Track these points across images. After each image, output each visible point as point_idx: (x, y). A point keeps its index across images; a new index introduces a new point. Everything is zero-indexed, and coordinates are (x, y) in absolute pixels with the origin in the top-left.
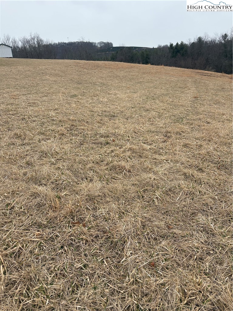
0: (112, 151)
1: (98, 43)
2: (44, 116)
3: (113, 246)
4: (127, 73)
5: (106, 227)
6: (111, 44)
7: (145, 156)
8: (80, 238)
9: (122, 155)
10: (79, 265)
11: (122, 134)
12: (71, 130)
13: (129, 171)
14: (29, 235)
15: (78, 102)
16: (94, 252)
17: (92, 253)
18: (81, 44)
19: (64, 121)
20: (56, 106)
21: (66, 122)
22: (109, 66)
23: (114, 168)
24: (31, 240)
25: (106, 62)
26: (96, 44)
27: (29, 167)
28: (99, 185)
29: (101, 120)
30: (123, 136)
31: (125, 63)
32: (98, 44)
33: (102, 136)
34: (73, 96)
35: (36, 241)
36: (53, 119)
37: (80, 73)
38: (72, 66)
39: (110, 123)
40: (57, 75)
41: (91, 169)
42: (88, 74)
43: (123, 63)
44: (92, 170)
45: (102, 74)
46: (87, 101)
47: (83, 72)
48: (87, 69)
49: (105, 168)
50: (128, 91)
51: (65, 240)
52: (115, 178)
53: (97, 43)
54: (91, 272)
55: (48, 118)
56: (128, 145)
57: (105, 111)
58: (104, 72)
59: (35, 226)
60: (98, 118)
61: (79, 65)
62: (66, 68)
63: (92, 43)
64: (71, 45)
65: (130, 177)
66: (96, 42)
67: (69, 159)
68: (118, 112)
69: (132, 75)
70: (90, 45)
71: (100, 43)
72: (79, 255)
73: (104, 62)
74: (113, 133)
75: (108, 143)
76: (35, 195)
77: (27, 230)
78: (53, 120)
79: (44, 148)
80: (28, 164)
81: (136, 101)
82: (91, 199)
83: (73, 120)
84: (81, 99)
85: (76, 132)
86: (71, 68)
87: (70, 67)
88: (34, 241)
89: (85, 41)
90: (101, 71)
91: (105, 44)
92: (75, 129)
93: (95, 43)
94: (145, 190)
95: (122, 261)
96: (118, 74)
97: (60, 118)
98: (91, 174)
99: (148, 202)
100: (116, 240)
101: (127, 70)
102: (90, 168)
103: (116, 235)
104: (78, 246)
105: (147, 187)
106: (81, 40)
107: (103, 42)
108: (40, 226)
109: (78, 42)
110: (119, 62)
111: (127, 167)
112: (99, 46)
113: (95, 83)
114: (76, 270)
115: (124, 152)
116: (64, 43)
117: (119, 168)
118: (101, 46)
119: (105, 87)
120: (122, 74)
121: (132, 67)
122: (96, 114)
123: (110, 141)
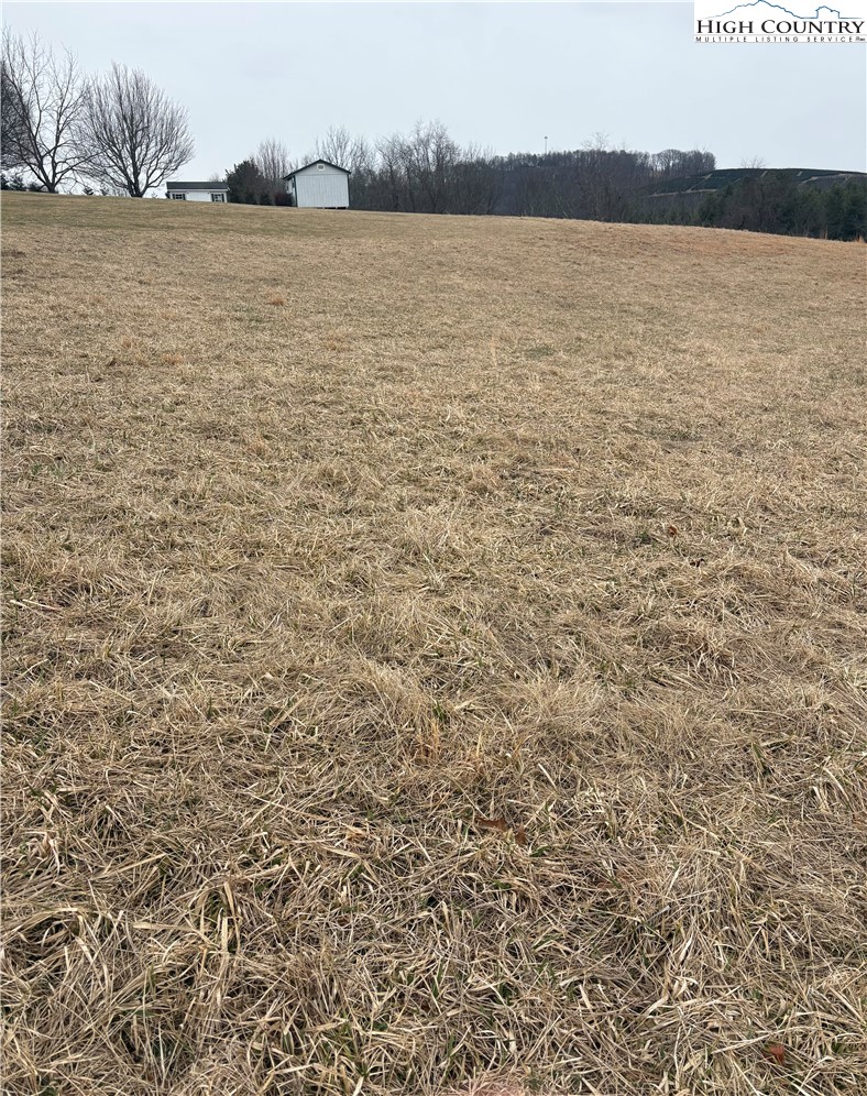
0: (662, 573)
1: (659, 155)
2: (426, 418)
3: (625, 940)
4: (758, 273)
5: (604, 863)
6: (710, 159)
7: (796, 608)
8: (502, 881)
9: (698, 593)
10: (485, 983)
11: (710, 508)
12: (514, 478)
13: (723, 660)
14: (326, 832)
15: (555, 374)
16: (545, 945)
17: (537, 946)
18: (593, 158)
19: (492, 441)
20: (474, 387)
21: (501, 444)
22: (688, 243)
23: (659, 639)
24: (328, 853)
25: (680, 229)
26: (651, 159)
27: (354, 591)
28: (594, 696)
29: (632, 448)
30: (712, 517)
31: (756, 233)
32: (656, 158)
33: (626, 511)
34: (539, 350)
35: (346, 859)
36: (456, 432)
37: (576, 267)
38: (546, 242)
39: (667, 464)
40: (489, 272)
41: (568, 629)
42: (603, 271)
43: (746, 233)
44: (571, 633)
45: (656, 274)
46: (588, 372)
47: (586, 264)
48: (602, 254)
49: (626, 632)
50: (755, 344)
51: (446, 878)
52: (662, 679)
53: (653, 156)
54: (526, 1019)
55: (441, 428)
56: (731, 557)
57: (652, 416)
58: (665, 265)
59: (348, 803)
60: (622, 442)
61: (575, 237)
62: (526, 248)
63: (635, 155)
64: (555, 163)
65: (721, 684)
66: (651, 153)
67: (493, 583)
68: (705, 421)
69: (777, 283)
70: (624, 164)
71: (666, 156)
72: (489, 943)
73: (673, 227)
74: (671, 501)
75: (646, 539)
76: (363, 694)
77: (320, 813)
78: (456, 435)
79: (413, 532)
80: (353, 580)
81: (784, 385)
82: (556, 741)
83: (525, 441)
84: (565, 364)
85: (531, 486)
86: (544, 249)
87: (541, 243)
88: (338, 858)
89: (608, 150)
90: (654, 261)
91: (685, 160)
92: (527, 474)
93: (646, 156)
94: (778, 744)
95: (651, 1010)
96: (722, 277)
97: (482, 429)
98: (566, 647)
99: (788, 796)
100: (637, 919)
101: (761, 261)
102: (565, 625)
103: (639, 902)
104: (490, 910)
105: (790, 733)
106: (594, 146)
107: (679, 152)
108: (365, 807)
109: (583, 153)
110: (733, 231)
111: (717, 643)
112: (659, 168)
113: (626, 308)
114: (473, 999)
115: (710, 580)
116: (529, 156)
117: (684, 641)
118: (668, 167)
119: (664, 325)
120: (737, 276)
121: (781, 251)
122: (616, 422)
123: (658, 533)
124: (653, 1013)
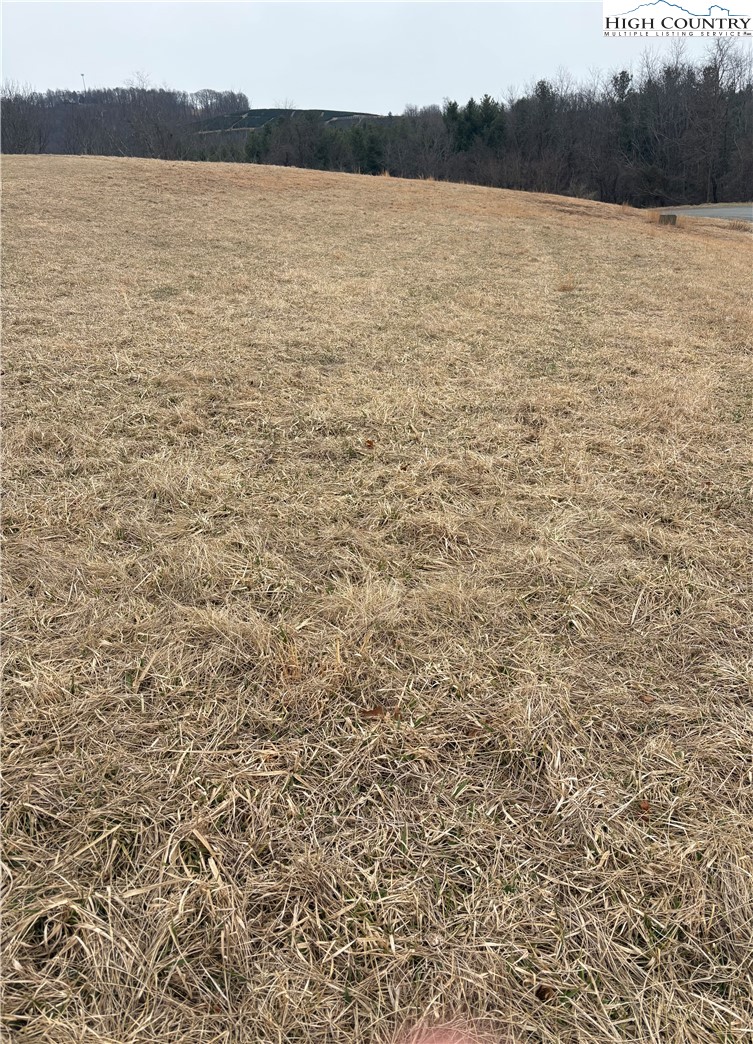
0: (383, 481)
1: (196, 94)
2: (95, 369)
3: (511, 767)
4: (316, 205)
5: (469, 717)
6: (243, 99)
7: (489, 490)
8: (407, 754)
9: (419, 491)
11: (388, 420)
12: (213, 415)
13: (461, 541)
14: (243, 761)
15: (191, 312)
16: (462, 791)
17: (456, 794)
18: (133, 96)
19: (171, 382)
20: (126, 333)
21: (181, 385)
22: (249, 179)
23: (411, 534)
24: (254, 777)
25: (236, 166)
26: (189, 98)
27: (130, 547)
29: (298, 375)
30: (390, 427)
31: (302, 170)
32: (195, 97)
33: (322, 432)
34: (162, 291)
35: (272, 778)
36: (131, 379)
37: (153, 205)
38: (116, 181)
39: (331, 384)
40: (67, 214)
42: (181, 209)
43: (293, 169)
44: (343, 545)
45: (229, 210)
46: (218, 307)
47: (162, 202)
48: (174, 192)
49: (382, 534)
50: (341, 270)
51: (362, 765)
52: (425, 566)
53: (191, 95)
54: (480, 847)
55: (115, 377)
56: (428, 459)
57: (297, 344)
58: (236, 202)
59: (246, 732)
60: (288, 371)
61: (141, 175)
62: (97, 188)
63: (174, 94)
64: (97, 100)
65: (467, 560)
66: (189, 92)
68: (340, 344)
69: (335, 214)
70: (165, 102)
71: (203, 96)
72: (422, 803)
73: (230, 165)
74: (355, 419)
75: (353, 455)
77: (229, 747)
78: (132, 382)
81: (383, 305)
83: (201, 379)
84: (193, 302)
85: (234, 421)
86: (116, 188)
87: (110, 182)
88: (265, 779)
89: (149, 88)
90: (224, 197)
91: (221, 100)
92: (225, 411)
93: (185, 95)
94: (529, 596)
95: (557, 808)
96: (287, 210)
97: (155, 374)
99: (555, 632)
100: (517, 749)
101: (315, 195)
103: (514, 737)
104: (410, 779)
106: (137, 84)
107: (214, 93)
109: (123, 91)
110: (283, 167)
111: (453, 530)
112: (199, 107)
113: (217, 244)
114: (435, 848)
115: (421, 480)
116: (68, 92)
117: (428, 532)
118: (207, 106)
119: (257, 257)
120: (299, 209)
121: (328, 185)
122: (271, 353)
123: (359, 448)
124: (560, 810)
